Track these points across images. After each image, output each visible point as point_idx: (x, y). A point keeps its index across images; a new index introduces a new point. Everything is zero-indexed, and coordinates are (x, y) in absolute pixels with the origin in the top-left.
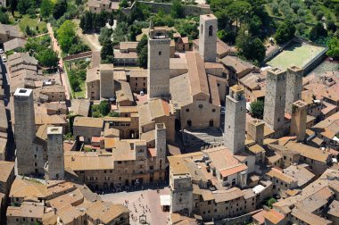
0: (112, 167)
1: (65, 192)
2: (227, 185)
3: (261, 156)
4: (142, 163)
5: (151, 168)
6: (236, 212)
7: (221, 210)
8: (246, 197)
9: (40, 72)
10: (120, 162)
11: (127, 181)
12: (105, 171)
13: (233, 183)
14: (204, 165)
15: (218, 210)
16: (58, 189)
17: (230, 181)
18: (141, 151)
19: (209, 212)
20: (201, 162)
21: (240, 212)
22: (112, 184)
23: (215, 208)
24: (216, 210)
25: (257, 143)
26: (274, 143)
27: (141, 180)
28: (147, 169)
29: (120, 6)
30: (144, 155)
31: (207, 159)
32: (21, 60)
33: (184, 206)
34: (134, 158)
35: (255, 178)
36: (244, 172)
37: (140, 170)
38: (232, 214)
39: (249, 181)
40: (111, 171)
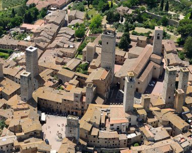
0: (61, 102)
1: (23, 109)
2: (112, 129)
3: (144, 117)
4: (77, 103)
5: (83, 107)
6: (112, 146)
7: (102, 143)
8: (120, 139)
9: (72, 40)
10: (65, 100)
11: (69, 111)
12: (57, 103)
13: (118, 129)
14: (106, 114)
15: (100, 142)
16: (21, 107)
17: (115, 127)
18: (77, 97)
19: (94, 142)
20: (105, 111)
21: (115, 146)
22: (61, 111)
23: (98, 140)
24: (98, 142)
25: (144, 108)
26: (158, 111)
27: (76, 113)
28: (80, 107)
29: (133, 12)
30: (78, 99)
31: (109, 111)
32: (64, 31)
33: (73, 135)
34: (73, 100)
35: (132, 129)
36: (125, 124)
37: (76, 107)
38: (109, 146)
39: (128, 129)
40: (60, 104)
